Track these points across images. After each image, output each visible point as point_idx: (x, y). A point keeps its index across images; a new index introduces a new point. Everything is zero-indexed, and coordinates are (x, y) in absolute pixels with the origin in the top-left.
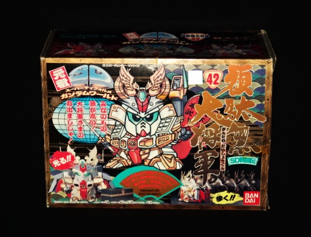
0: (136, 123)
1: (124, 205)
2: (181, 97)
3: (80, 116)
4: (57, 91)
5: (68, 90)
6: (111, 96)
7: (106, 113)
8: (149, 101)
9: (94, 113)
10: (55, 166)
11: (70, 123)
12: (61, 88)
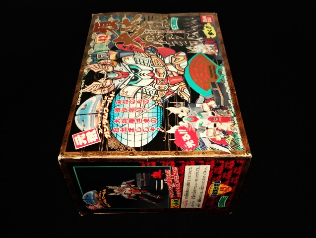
0: (140, 79)
1: (231, 90)
2: (116, 53)
3: (132, 121)
4: (100, 141)
5: (101, 131)
6: (110, 97)
7: (129, 99)
8: (117, 71)
9: (128, 109)
10: (194, 145)
11: (140, 130)
12: (97, 138)
